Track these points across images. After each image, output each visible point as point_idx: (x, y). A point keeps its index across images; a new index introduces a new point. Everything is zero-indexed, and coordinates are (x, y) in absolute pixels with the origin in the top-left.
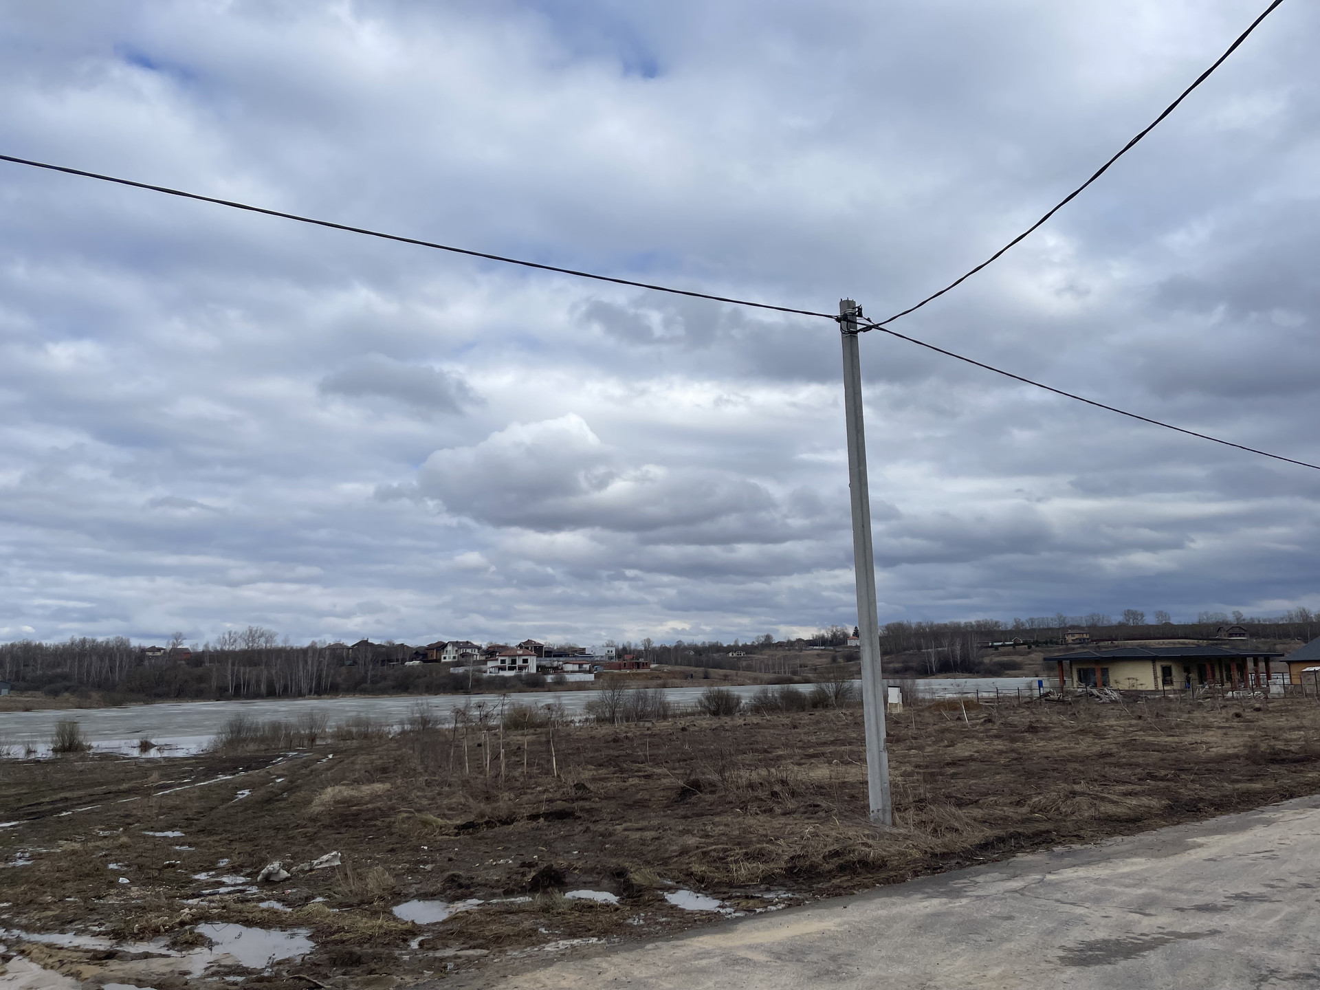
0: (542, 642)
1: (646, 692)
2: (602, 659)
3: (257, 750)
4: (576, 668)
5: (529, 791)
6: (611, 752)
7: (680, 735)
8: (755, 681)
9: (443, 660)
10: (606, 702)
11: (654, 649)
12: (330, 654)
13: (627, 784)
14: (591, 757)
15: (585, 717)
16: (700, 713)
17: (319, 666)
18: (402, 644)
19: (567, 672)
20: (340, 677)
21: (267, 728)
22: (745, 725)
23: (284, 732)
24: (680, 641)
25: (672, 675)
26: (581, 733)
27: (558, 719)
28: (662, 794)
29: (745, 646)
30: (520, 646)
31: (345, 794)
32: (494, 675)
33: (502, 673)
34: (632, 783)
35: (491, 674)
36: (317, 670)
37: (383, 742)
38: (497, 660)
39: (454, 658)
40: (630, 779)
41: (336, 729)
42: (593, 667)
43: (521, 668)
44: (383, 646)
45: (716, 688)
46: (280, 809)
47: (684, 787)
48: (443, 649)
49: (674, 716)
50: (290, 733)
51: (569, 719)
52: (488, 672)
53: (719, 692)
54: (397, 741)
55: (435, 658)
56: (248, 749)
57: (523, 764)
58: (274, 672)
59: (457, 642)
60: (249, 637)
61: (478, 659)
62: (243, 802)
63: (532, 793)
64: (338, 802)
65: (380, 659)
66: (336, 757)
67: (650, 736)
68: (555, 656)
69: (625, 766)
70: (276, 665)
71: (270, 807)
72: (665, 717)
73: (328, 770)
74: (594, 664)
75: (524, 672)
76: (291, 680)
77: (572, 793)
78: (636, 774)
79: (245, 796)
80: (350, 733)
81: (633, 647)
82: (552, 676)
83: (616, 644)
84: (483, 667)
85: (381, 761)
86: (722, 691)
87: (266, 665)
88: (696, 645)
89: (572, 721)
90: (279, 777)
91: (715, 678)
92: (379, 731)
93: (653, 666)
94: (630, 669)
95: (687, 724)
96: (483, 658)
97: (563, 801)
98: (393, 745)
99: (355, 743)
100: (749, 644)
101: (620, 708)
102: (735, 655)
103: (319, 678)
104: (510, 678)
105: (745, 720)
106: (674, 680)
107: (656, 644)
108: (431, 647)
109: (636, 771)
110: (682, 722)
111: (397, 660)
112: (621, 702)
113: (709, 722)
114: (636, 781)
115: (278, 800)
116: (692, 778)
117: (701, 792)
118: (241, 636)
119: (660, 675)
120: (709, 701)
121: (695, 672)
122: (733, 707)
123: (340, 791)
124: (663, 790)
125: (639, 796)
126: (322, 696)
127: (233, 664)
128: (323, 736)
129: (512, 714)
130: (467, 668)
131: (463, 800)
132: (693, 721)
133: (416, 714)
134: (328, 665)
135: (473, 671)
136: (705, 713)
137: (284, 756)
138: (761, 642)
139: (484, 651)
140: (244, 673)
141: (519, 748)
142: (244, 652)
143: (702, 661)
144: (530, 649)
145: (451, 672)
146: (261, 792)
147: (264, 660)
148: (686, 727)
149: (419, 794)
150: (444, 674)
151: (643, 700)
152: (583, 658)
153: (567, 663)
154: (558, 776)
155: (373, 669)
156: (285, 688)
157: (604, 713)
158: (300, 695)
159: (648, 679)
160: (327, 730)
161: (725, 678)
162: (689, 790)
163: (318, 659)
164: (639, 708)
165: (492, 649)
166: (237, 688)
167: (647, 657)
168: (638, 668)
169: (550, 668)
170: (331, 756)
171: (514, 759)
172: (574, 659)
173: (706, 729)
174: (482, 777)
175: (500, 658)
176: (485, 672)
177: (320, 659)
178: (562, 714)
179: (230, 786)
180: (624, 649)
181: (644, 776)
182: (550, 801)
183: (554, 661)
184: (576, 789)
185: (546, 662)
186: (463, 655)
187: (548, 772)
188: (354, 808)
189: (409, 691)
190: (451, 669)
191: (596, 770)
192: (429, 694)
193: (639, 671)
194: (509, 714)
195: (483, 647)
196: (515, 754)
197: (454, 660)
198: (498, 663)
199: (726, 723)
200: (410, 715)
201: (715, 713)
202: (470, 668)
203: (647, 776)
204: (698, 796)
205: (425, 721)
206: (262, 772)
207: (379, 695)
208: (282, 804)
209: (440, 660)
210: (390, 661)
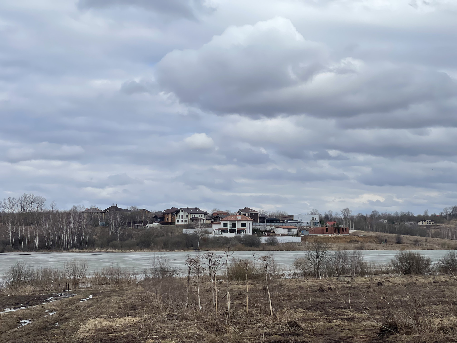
0: (257, 210)
1: (346, 252)
2: (308, 225)
3: (33, 291)
4: (286, 231)
5: (250, 326)
6: (318, 299)
7: (377, 288)
8: (443, 247)
9: (176, 223)
10: (312, 260)
11: (352, 217)
12: (88, 217)
13: (332, 324)
14: (301, 303)
15: (294, 272)
16: (393, 272)
17: (79, 226)
18: (144, 210)
19: (279, 235)
20: (96, 235)
21: (40, 274)
22: (434, 282)
23: (53, 277)
24: (375, 211)
25: (369, 239)
26: (291, 284)
27: (271, 272)
28: (363, 333)
29: (434, 216)
30: (239, 213)
31: (104, 324)
32: (218, 236)
33: (224, 235)
34: (337, 324)
35: (216, 235)
36: (78, 229)
37: (132, 286)
38: (220, 224)
39: (186, 221)
40: (335, 321)
41: (94, 276)
42: (300, 231)
43: (240, 231)
44: (129, 211)
45: (408, 252)
46: (54, 334)
47: (383, 328)
48: (177, 214)
49: (370, 273)
50: (58, 278)
51: (281, 273)
52: (213, 233)
53: (410, 254)
54: (142, 286)
55: (170, 221)
56: (26, 290)
57: (246, 306)
58: (44, 230)
59: (188, 208)
60: (24, 202)
61: (205, 223)
62: (26, 329)
63: (253, 328)
64: (99, 330)
65: (127, 221)
66: (94, 297)
67: (351, 288)
68: (268, 221)
69: (330, 310)
70: (45, 225)
71: (46, 333)
72: (362, 274)
73: (89, 306)
74: (301, 229)
75: (242, 235)
76: (58, 237)
77: (287, 329)
78: (340, 317)
79: (26, 324)
80: (105, 279)
81: (333, 216)
82: (266, 238)
83: (319, 212)
84: (209, 230)
85: (131, 301)
86: (413, 254)
87: (37, 225)
88: (389, 214)
89: (283, 275)
90: (51, 311)
91: (407, 243)
92: (128, 278)
93: (351, 231)
94: (332, 233)
95: (382, 280)
96: (209, 222)
97: (279, 335)
98: (140, 289)
99: (109, 288)
100: (438, 214)
101: (323, 265)
102: (425, 223)
103: (80, 236)
104: (231, 238)
105: (434, 278)
106: (369, 244)
107: (354, 213)
108: (167, 212)
109: (340, 315)
110: (377, 278)
111: (141, 222)
112: (324, 260)
113: (402, 279)
114: (340, 322)
115: (52, 328)
116: (389, 321)
117: (398, 332)
118: (18, 201)
119: (357, 239)
120: (402, 262)
121: (389, 237)
122: (423, 268)
123: (100, 322)
124: (364, 330)
125: (343, 334)
126: (82, 250)
127: (13, 224)
128: (84, 281)
129: (234, 268)
130: (196, 230)
131: (197, 331)
132: (387, 278)
133: (156, 265)
134: (86, 225)
135: (201, 232)
136: (397, 272)
137: (54, 296)
138: (449, 213)
139: (209, 216)
140: (21, 231)
141: (240, 294)
142: (20, 214)
143: (395, 228)
144: (247, 215)
145: (183, 232)
146: (38, 322)
147: (36, 221)
148: (381, 282)
149: (162, 325)
150: (178, 234)
151: (343, 259)
152: (292, 224)
153: (278, 227)
154: (274, 315)
155: (121, 229)
156: (54, 243)
157: (309, 269)
158: (65, 249)
159: (348, 242)
160: (87, 277)
161: (416, 243)
162: (387, 330)
163: (78, 221)
164: (340, 266)
165: (216, 215)
166: (16, 242)
167: (346, 223)
168: (339, 233)
169: (264, 231)
170: (90, 297)
171: (236, 302)
172: (284, 224)
173: (399, 284)
174: (212, 314)
175: (223, 222)
176: (211, 233)
177: (80, 221)
178: (275, 269)
179: (15, 316)
180: (327, 217)
181: (346, 319)
182: (268, 334)
183: (267, 226)
184: (290, 326)
185: (260, 226)
186: (192, 219)
187: (266, 312)
188: (112, 335)
189: (150, 247)
190: (183, 230)
191: (306, 313)
192: (166, 250)
193: (339, 235)
194: (231, 268)
195: (209, 213)
196: (237, 298)
197: (185, 223)
198: (221, 227)
199: (417, 280)
200: (152, 267)
201: (407, 272)
202: (198, 230)
203: (349, 318)
204: (395, 336)
205: (163, 271)
206: (38, 307)
207: (127, 250)
208: (56, 331)
209: (175, 222)
210: (135, 223)
